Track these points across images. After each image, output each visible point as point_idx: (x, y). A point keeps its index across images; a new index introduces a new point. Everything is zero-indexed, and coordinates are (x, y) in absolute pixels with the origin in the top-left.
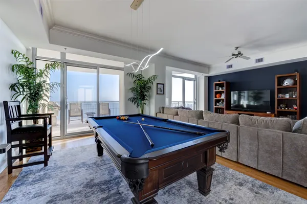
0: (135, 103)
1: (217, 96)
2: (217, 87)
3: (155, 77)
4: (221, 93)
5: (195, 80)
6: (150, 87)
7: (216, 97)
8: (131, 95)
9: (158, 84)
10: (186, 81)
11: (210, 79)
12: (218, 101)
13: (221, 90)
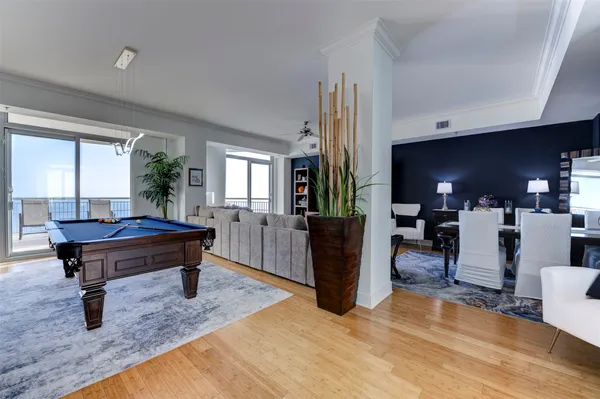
0: (152, 201)
1: (299, 190)
2: (299, 176)
3: (185, 158)
4: (304, 184)
5: (270, 163)
6: (179, 175)
7: (297, 192)
8: (145, 186)
9: (190, 169)
10: (253, 165)
11: (294, 162)
12: (300, 198)
13: (304, 180)
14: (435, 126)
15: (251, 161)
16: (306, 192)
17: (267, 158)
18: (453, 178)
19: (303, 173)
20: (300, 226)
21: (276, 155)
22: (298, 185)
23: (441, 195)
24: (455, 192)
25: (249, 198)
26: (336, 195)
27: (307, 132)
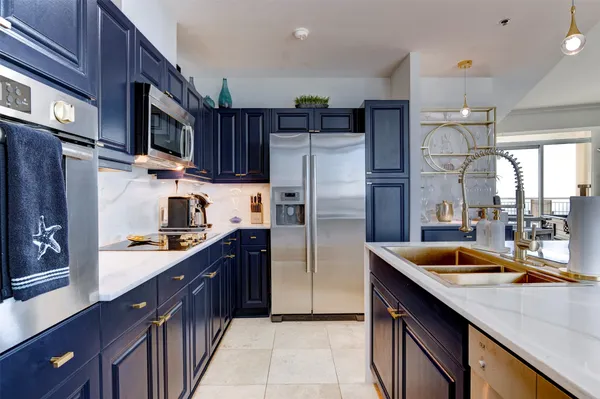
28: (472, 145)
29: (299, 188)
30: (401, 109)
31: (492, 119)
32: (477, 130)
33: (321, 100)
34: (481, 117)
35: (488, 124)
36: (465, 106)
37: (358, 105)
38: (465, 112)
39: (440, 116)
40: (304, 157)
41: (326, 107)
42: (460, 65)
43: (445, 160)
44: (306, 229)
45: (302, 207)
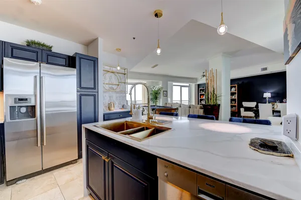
2: (201, 91)
3: (162, 88)
4: (203, 95)
6: (160, 93)
7: (200, 98)
10: (182, 88)
11: (199, 85)
12: (201, 100)
13: (203, 93)
14: (260, 70)
15: (181, 86)
16: (204, 98)
17: (188, 85)
18: (272, 91)
19: (203, 90)
20: (201, 108)
21: (191, 84)
22: (201, 95)
23: (266, 98)
24: (272, 97)
25: (181, 100)
26: (211, 99)
27: (204, 76)
28: (120, 81)
29: (31, 95)
30: (94, 61)
31: (126, 73)
32: (122, 76)
33: (47, 46)
34: (123, 71)
35: (125, 74)
36: (119, 66)
37: (71, 54)
38: (119, 68)
39: (109, 68)
40: (36, 77)
41: (51, 51)
42: (117, 49)
43: (111, 86)
44: (37, 120)
45: (34, 107)
